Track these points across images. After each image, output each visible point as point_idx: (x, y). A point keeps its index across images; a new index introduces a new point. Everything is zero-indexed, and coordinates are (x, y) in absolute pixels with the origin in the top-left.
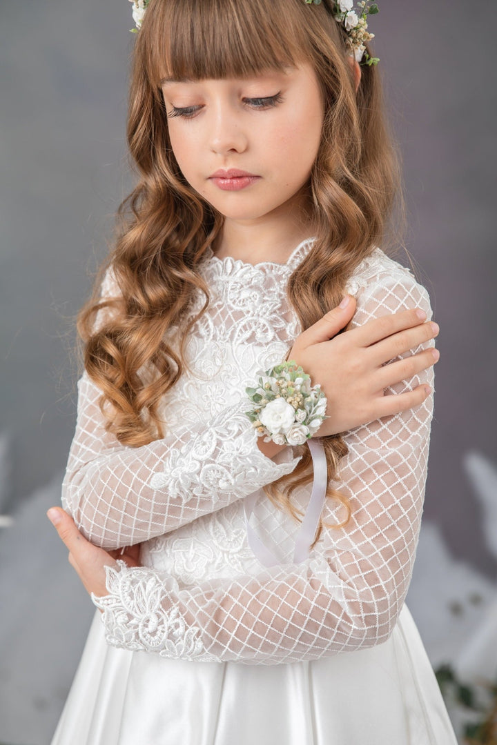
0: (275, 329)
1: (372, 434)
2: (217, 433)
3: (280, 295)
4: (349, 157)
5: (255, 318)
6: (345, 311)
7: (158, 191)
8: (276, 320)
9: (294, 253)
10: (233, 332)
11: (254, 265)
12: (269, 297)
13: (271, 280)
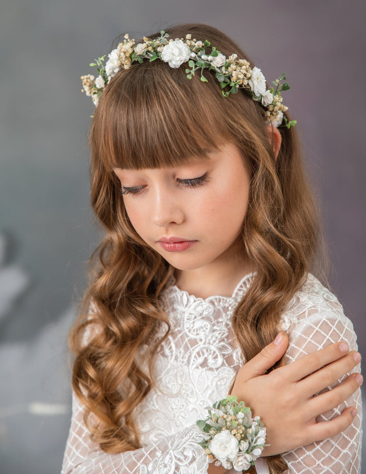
0: (224, 355)
1: (308, 453)
2: (176, 457)
3: (227, 325)
4: (273, 213)
5: (207, 345)
6: (279, 347)
7: (120, 244)
8: (223, 347)
9: (238, 287)
10: (190, 357)
11: (204, 299)
12: (218, 326)
13: (219, 310)
